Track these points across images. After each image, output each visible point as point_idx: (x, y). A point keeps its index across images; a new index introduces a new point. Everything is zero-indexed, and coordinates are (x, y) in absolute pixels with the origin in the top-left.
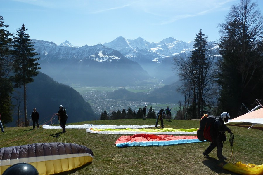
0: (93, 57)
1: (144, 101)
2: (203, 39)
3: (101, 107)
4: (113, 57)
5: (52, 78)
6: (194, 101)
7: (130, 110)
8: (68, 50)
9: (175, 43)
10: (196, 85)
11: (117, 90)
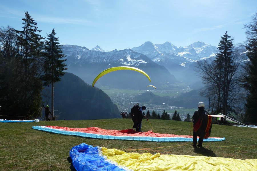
0: (121, 61)
1: (170, 105)
2: (228, 41)
3: (127, 109)
4: (141, 62)
5: (83, 80)
6: (218, 106)
7: (154, 113)
8: (99, 54)
9: (204, 47)
10: (221, 89)
11: (144, 93)
